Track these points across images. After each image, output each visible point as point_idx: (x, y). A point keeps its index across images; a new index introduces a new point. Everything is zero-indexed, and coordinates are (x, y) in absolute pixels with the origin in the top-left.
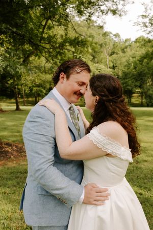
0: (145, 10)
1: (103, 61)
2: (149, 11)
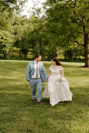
2: (36, 6)
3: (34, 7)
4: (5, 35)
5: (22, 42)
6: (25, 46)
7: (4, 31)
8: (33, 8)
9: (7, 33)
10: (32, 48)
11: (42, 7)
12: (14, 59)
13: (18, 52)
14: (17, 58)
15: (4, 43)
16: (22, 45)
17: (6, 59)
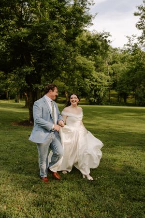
0: (128, 41)
1: (105, 70)
2: (132, 42)
3: (129, 43)
4: (99, 77)
5: (121, 84)
6: (123, 89)
7: (99, 73)
8: (128, 45)
9: (103, 75)
10: (133, 90)
11: (138, 42)
12: (111, 105)
13: (116, 96)
14: (113, 103)
15: (98, 86)
16: (119, 88)
17: (102, 105)
